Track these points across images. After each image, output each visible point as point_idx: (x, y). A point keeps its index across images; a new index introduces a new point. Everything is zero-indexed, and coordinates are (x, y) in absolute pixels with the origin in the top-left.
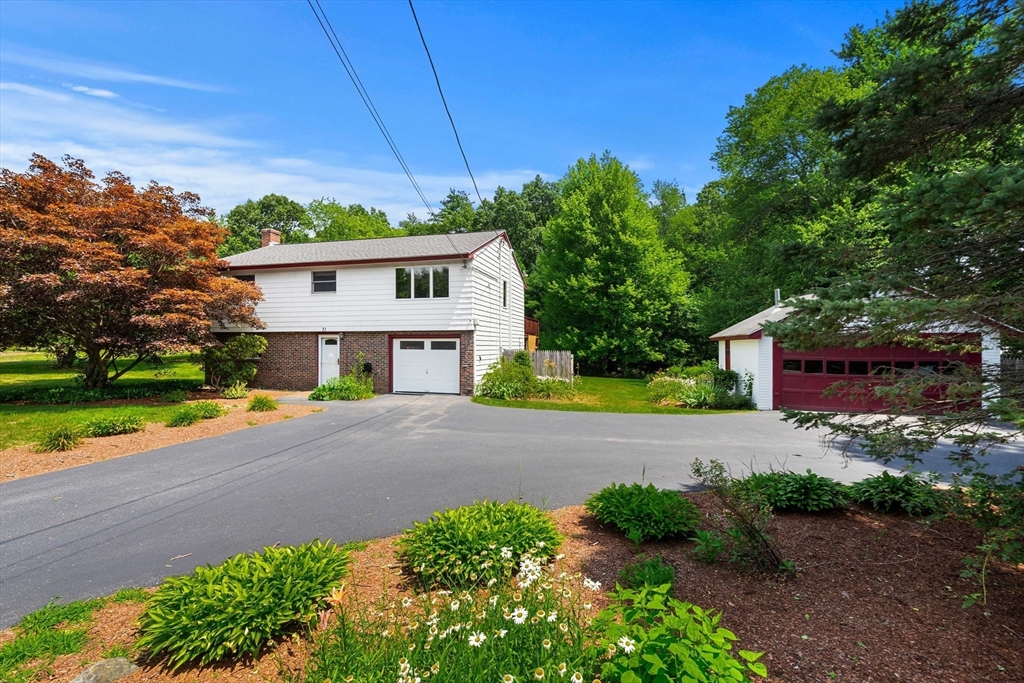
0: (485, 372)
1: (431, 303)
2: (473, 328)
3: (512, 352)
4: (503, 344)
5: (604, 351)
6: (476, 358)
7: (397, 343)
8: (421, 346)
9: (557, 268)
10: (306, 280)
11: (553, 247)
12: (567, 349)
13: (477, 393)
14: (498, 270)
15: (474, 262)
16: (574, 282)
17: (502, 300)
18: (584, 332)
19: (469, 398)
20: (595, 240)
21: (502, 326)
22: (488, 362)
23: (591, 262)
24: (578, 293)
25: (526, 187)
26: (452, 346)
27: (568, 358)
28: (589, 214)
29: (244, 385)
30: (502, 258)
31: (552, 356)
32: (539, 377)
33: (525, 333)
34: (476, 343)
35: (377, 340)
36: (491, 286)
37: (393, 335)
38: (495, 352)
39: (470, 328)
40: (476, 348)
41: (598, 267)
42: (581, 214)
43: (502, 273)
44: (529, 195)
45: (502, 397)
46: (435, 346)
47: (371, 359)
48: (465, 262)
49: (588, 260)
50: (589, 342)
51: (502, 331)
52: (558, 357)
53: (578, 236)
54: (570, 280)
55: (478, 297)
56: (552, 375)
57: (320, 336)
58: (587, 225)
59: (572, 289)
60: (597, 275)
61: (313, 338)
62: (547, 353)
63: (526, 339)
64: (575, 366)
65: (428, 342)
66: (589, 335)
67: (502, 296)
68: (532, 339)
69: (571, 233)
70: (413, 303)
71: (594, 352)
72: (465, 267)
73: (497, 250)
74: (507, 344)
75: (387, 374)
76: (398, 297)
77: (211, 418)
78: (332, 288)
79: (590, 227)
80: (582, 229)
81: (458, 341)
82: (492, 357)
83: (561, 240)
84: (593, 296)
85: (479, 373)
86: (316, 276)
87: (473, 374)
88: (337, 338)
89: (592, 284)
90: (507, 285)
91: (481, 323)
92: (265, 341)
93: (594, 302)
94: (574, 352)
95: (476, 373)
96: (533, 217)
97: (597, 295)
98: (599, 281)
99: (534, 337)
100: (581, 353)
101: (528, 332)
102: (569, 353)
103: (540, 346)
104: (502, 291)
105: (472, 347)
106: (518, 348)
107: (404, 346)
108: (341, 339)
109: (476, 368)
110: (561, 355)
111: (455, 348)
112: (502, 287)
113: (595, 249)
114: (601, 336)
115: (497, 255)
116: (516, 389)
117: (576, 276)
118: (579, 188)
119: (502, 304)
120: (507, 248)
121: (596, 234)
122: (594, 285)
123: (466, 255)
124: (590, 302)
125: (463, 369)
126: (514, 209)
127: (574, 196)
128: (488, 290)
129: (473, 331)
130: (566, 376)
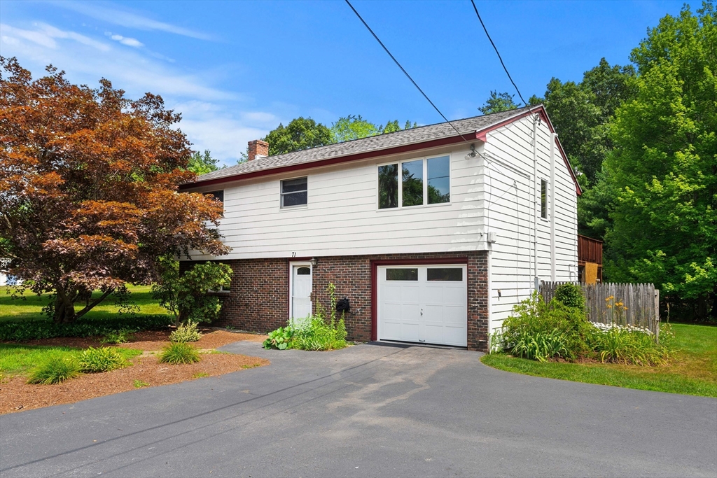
0: (505, 315)
1: (426, 211)
2: (486, 248)
3: (555, 285)
4: (539, 272)
5: (708, 286)
6: (492, 293)
7: (382, 271)
8: (413, 276)
9: (630, 169)
10: (274, 191)
11: (626, 142)
12: (645, 281)
13: (495, 347)
14: (531, 163)
15: (486, 146)
16: (657, 186)
17: (539, 208)
18: (673, 259)
19: (482, 355)
20: (691, 125)
21: (538, 247)
22: (515, 300)
23: (684, 156)
24: (665, 202)
25: (587, 75)
26: (456, 275)
27: (650, 295)
28: (680, 90)
29: (195, 325)
30: (538, 146)
31: (620, 293)
32: (597, 325)
33: (579, 258)
34: (491, 270)
35: (357, 267)
36: (519, 186)
37: (376, 261)
38: (527, 285)
39: (480, 248)
40: (491, 278)
41: (696, 163)
42: (668, 89)
43: (538, 167)
44: (593, 84)
45: (530, 356)
46: (433, 276)
47: (348, 293)
48: (473, 147)
49: (679, 155)
50: (683, 273)
51: (539, 254)
52: (632, 294)
53: (664, 123)
54: (651, 184)
55: (493, 199)
56: (620, 322)
57: (292, 264)
58: (678, 105)
59: (655, 197)
60: (695, 175)
61: (282, 266)
62: (612, 287)
63: (581, 269)
64: (662, 307)
65: (422, 270)
66: (681, 262)
67: (539, 201)
68: (592, 268)
69: (653, 119)
70: (402, 214)
71: (691, 286)
72: (473, 155)
73: (529, 132)
74: (549, 273)
75: (368, 315)
76: (381, 206)
77: (100, 371)
78: (302, 200)
79: (683, 108)
80: (669, 112)
81: (464, 267)
82: (520, 292)
83: (637, 132)
84: (687, 207)
85: (498, 318)
86: (286, 186)
87: (486, 318)
88: (310, 264)
89: (686, 188)
90: (548, 186)
91: (498, 240)
92: (230, 271)
93: (690, 214)
94: (658, 286)
95: (491, 317)
96: (597, 111)
97: (695, 205)
98: (699, 184)
99: (595, 266)
100: (670, 287)
101: (583, 257)
102: (650, 287)
103: (604, 278)
104: (539, 195)
105: (486, 276)
106: (568, 280)
107: (391, 276)
108: (314, 267)
109: (491, 309)
110: (637, 290)
111: (461, 280)
112: (539, 188)
113: (690, 138)
114: (701, 263)
115: (530, 140)
116: (557, 344)
117: (661, 180)
118: (665, 55)
119: (539, 214)
120: (548, 132)
121: (692, 117)
122: (690, 189)
123: (472, 136)
124: (682, 215)
125: (471, 310)
126: (571, 103)
127: (656, 68)
128: (513, 190)
129: (485, 252)
130: (646, 325)
